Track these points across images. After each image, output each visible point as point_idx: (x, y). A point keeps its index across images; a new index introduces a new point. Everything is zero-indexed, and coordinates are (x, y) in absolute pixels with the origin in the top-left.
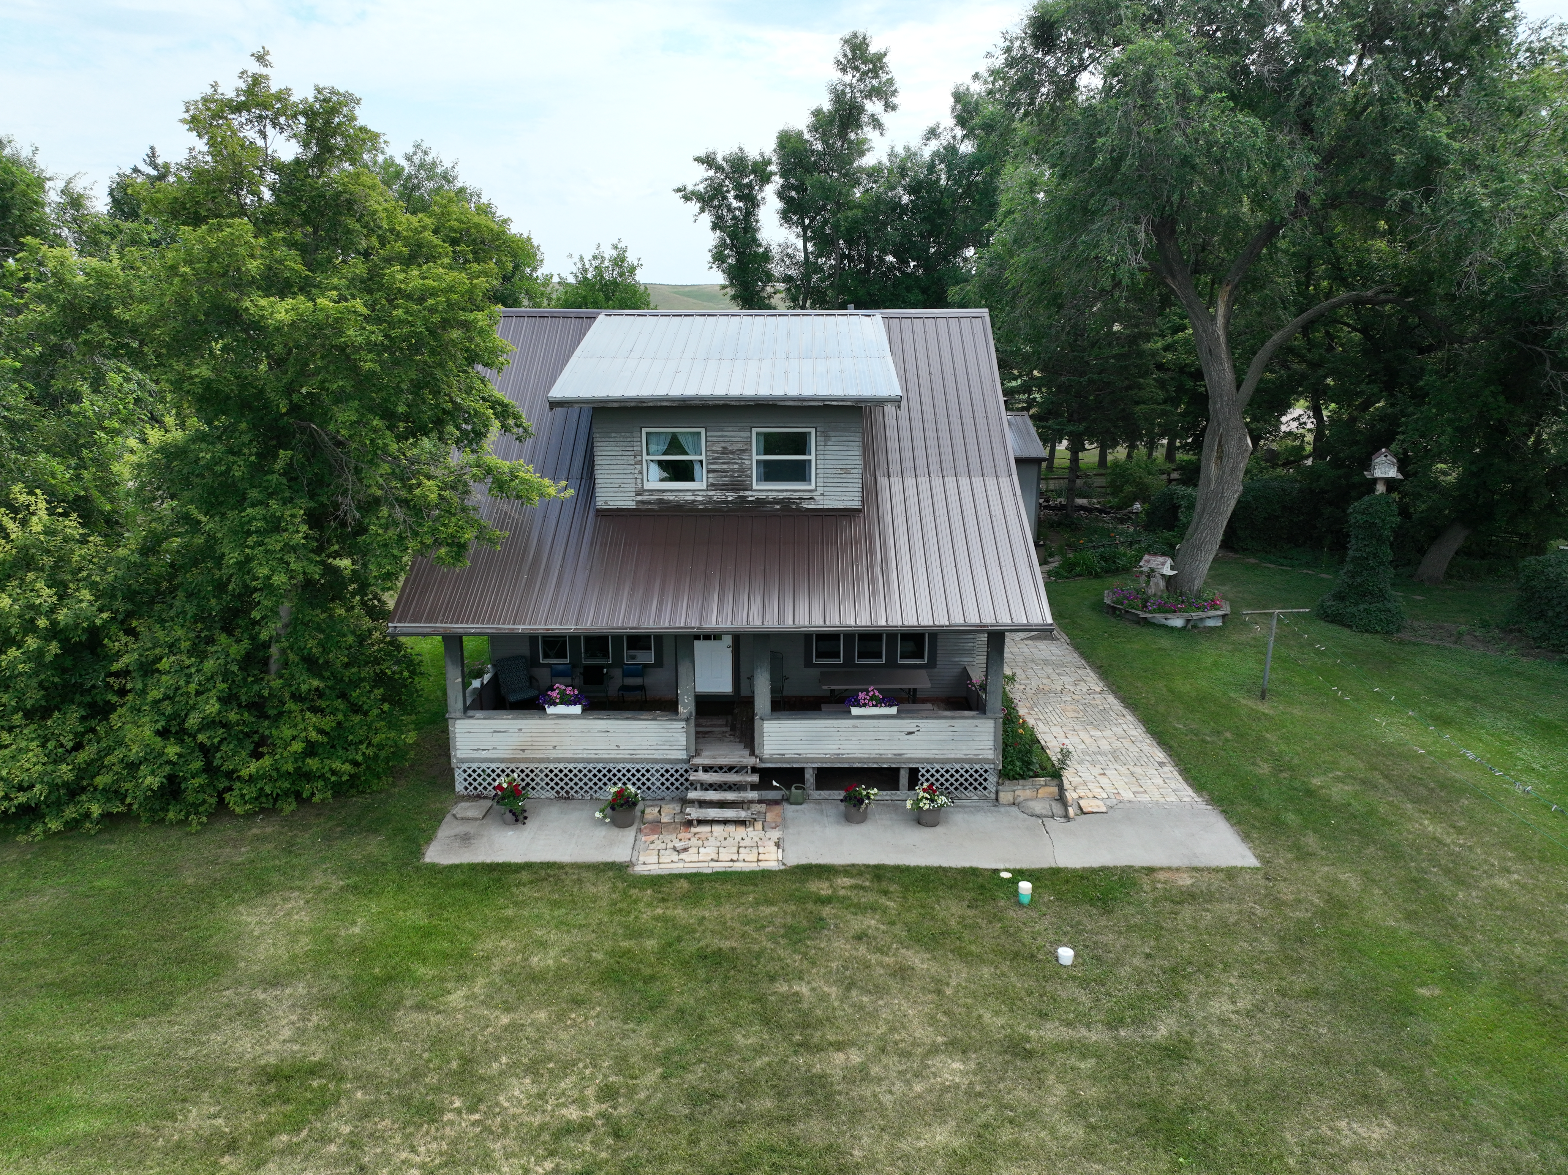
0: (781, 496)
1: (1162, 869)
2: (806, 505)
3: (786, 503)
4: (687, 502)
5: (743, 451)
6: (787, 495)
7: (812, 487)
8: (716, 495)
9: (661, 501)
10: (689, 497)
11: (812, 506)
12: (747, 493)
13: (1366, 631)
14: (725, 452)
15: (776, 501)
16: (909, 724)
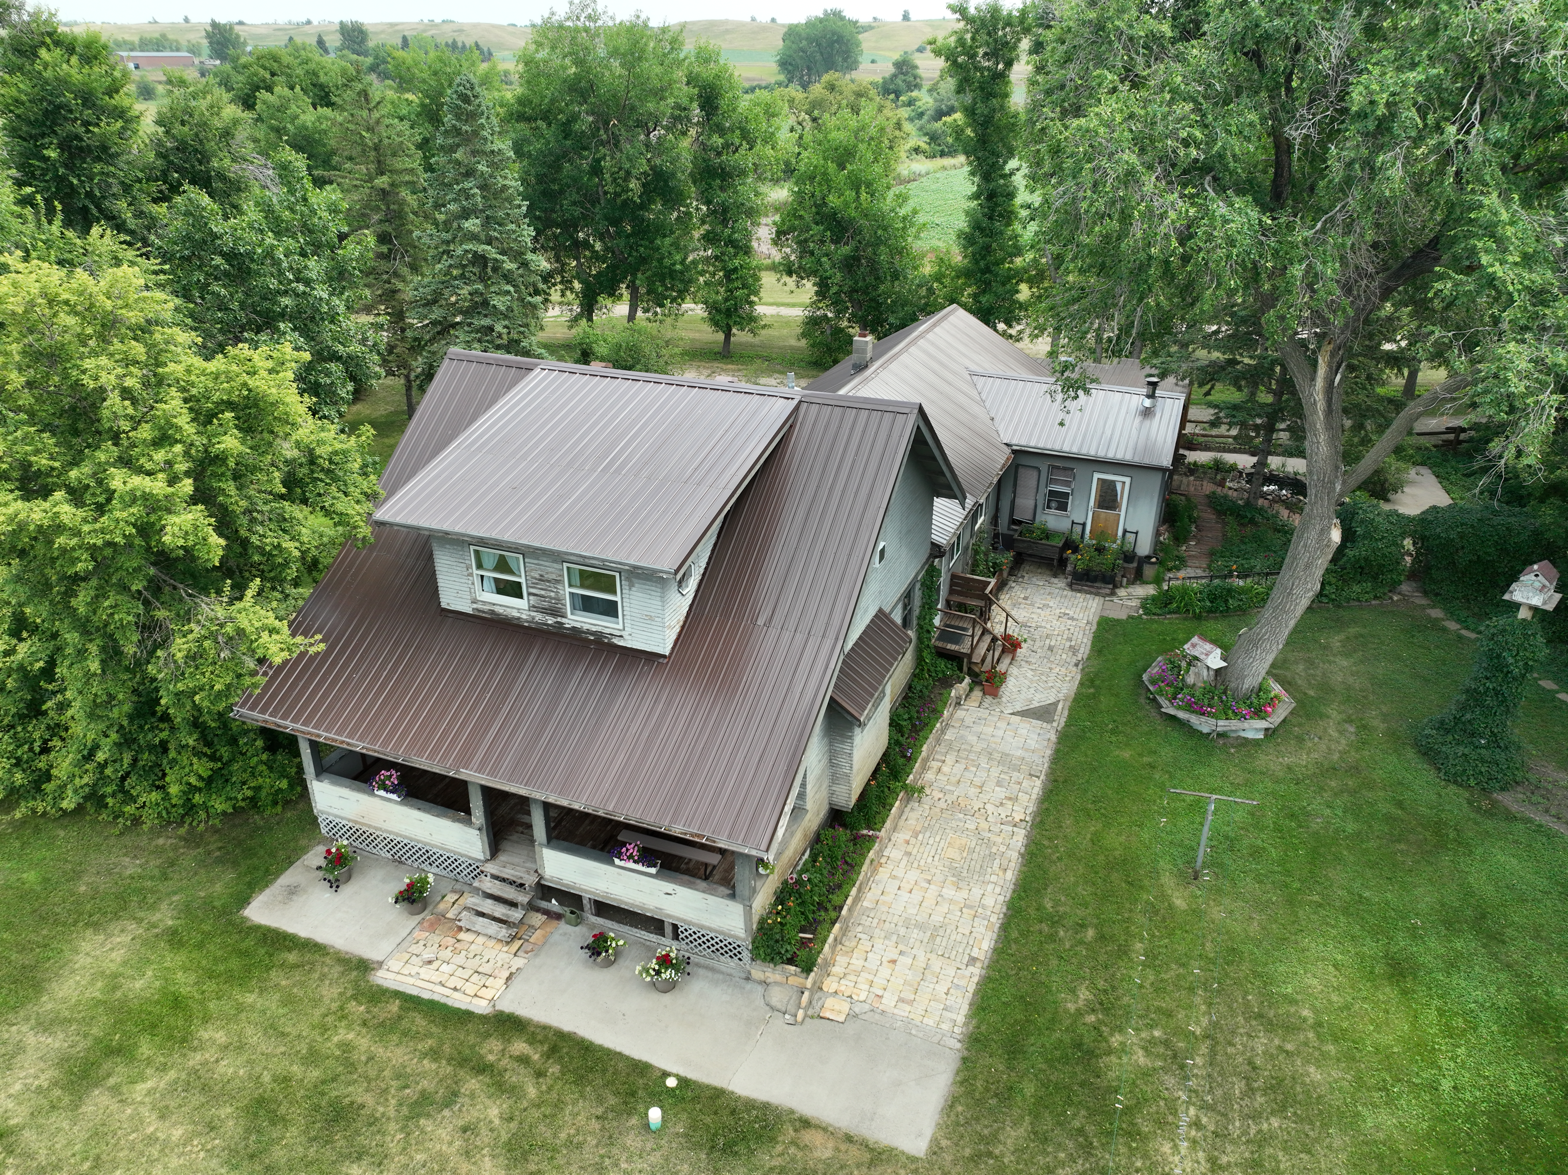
0: (594, 629)
1: (818, 1127)
2: (616, 641)
3: (599, 635)
4: (514, 618)
5: (557, 582)
6: (599, 629)
7: (620, 627)
8: (538, 617)
9: (492, 612)
10: (515, 614)
11: (621, 643)
12: (564, 620)
13: (1455, 782)
14: (542, 579)
15: (589, 632)
16: (668, 887)
